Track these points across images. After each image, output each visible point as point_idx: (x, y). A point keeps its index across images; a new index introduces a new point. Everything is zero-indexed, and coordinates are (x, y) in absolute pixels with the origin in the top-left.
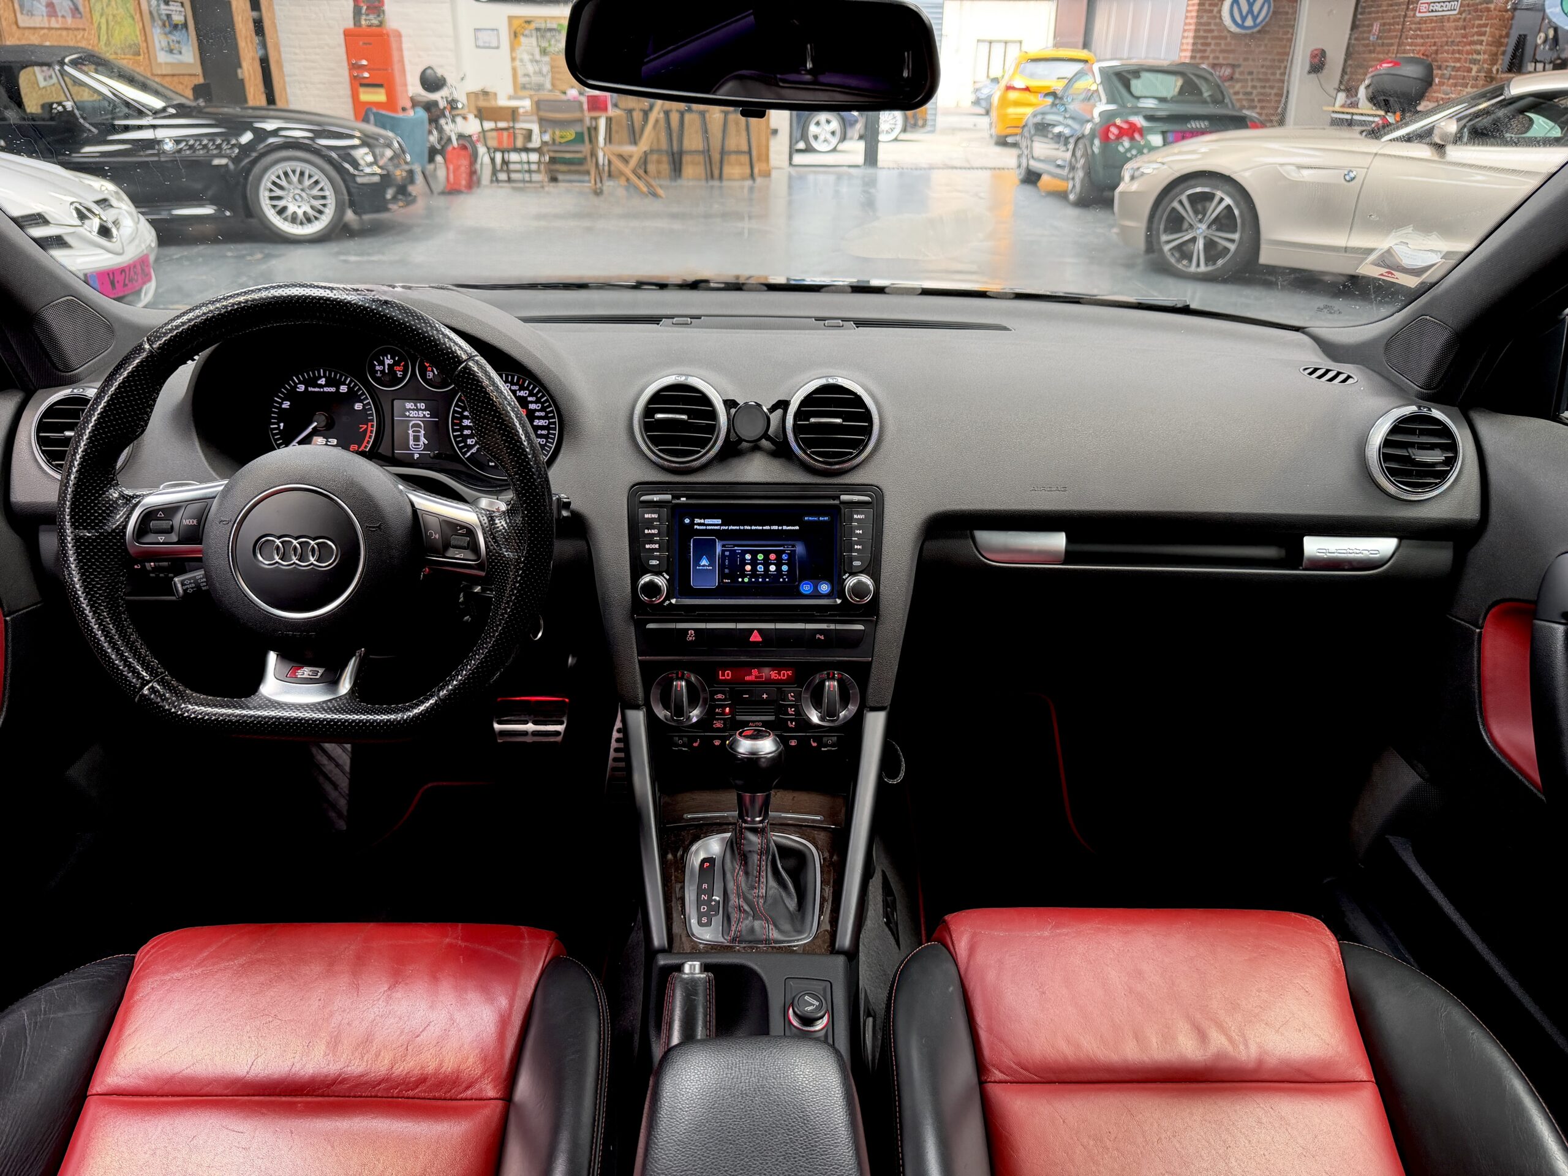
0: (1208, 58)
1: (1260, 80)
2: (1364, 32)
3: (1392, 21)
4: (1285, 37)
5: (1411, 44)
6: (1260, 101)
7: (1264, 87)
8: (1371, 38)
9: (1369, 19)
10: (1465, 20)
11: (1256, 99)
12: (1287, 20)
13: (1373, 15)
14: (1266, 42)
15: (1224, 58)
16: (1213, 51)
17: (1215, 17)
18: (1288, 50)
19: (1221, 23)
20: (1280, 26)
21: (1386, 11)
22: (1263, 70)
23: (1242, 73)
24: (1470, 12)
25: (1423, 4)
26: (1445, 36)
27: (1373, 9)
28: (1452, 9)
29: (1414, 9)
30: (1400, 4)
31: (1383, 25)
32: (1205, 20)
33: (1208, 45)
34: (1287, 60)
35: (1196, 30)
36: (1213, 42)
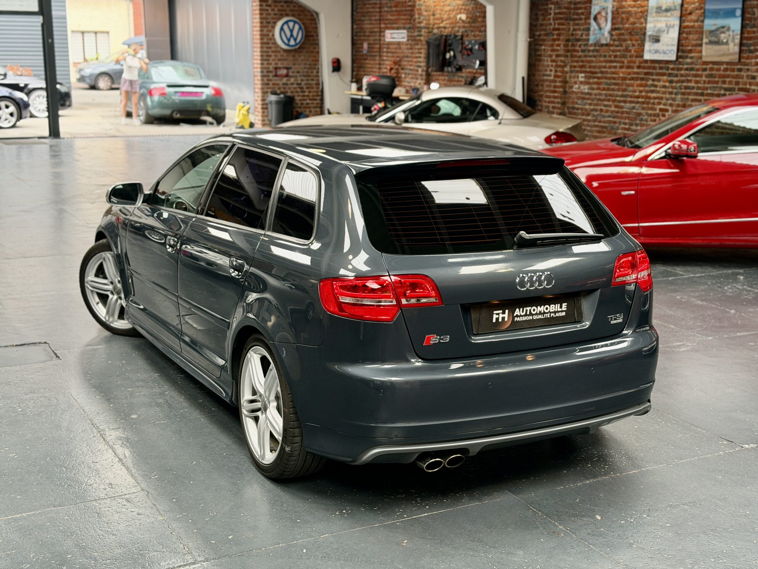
0: (271, 64)
1: (304, 76)
2: (359, 47)
3: (373, 42)
4: (315, 50)
5: (386, 56)
6: (307, 88)
7: (308, 80)
8: (364, 52)
9: (360, 40)
10: (411, 44)
12: (314, 40)
13: (362, 38)
14: (305, 54)
15: (282, 64)
16: (273, 60)
17: (271, 39)
18: (318, 58)
19: (275, 43)
20: (311, 44)
21: (369, 36)
22: (306, 70)
24: (412, 40)
25: (388, 33)
26: (402, 52)
27: (362, 34)
28: (403, 38)
29: (384, 36)
30: (376, 32)
31: (369, 44)
32: (265, 41)
33: (270, 56)
34: (318, 64)
35: (262, 48)
36: (273, 54)
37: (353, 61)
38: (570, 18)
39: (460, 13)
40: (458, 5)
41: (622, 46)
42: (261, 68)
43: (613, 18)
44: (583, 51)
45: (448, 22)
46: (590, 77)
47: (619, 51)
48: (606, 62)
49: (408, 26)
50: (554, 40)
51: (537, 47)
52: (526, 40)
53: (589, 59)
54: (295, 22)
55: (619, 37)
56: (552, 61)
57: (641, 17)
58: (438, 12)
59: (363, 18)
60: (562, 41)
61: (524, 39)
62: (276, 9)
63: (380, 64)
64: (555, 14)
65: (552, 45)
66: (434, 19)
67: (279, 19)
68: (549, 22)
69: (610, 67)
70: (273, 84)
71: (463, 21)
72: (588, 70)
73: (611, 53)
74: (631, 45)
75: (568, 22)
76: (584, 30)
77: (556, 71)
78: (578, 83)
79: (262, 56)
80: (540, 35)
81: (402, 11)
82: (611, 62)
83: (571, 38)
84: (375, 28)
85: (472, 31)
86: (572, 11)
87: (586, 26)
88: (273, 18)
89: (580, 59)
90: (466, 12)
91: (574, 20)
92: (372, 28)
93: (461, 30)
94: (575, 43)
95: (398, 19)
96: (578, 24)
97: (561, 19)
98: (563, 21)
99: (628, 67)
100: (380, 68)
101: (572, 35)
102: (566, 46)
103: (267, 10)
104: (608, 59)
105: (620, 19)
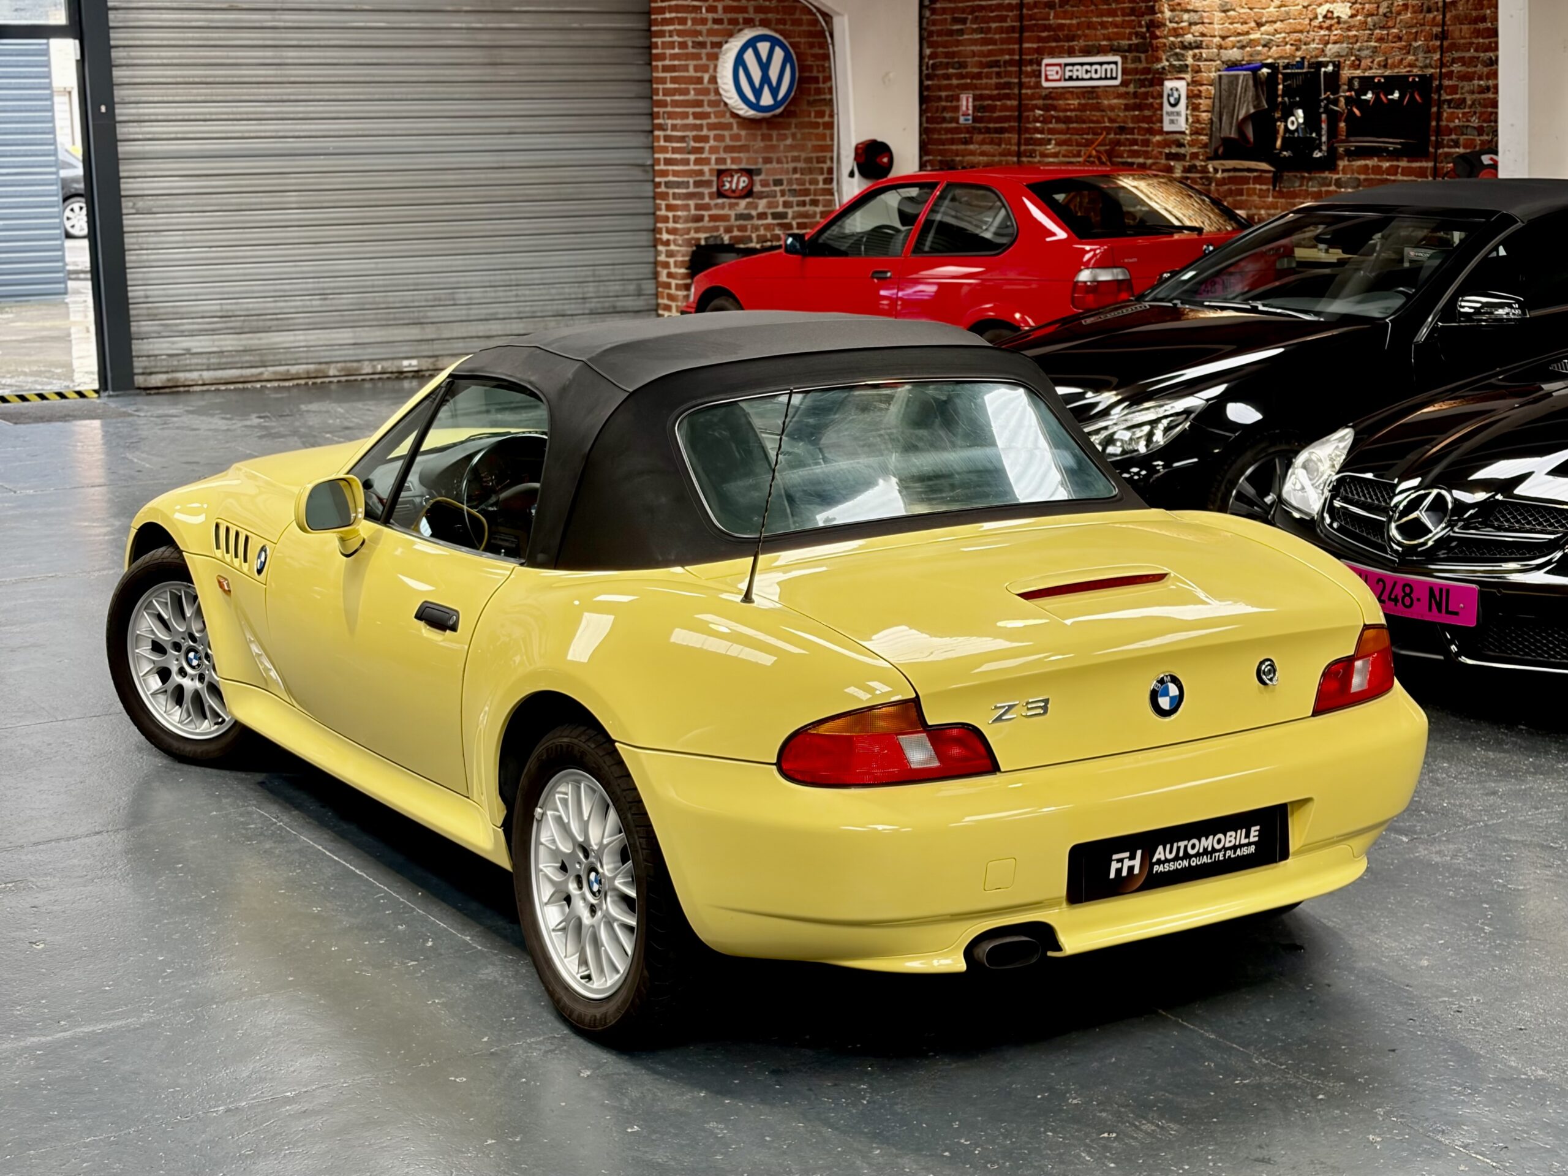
0: (707, 161)
1: (794, 192)
2: (945, 109)
3: (995, 92)
4: (820, 120)
5: (1044, 131)
7: (804, 204)
8: (962, 120)
9: (948, 87)
10: (1135, 95)
11: (794, 224)
12: (819, 91)
13: (955, 82)
14: (794, 130)
15: (733, 161)
16: (713, 150)
17: (706, 92)
18: (829, 142)
19: (719, 102)
20: (810, 103)
21: (979, 76)
22: (797, 176)
23: (764, 184)
24: (1141, 83)
26: (1106, 119)
27: (951, 71)
29: (1036, 74)
30: (1004, 64)
31: (979, 98)
32: (692, 96)
33: (705, 139)
34: (832, 159)
35: (681, 115)
36: (712, 134)
37: (926, 147)
42: (681, 174)
45: (1278, 25)
49: (1125, 43)
54: (774, 42)
59: (956, 27)
62: (720, 6)
66: (1228, 20)
67: (730, 35)
70: (713, 218)
71: (1339, 23)
79: (681, 139)
84: (1002, 52)
85: (1375, 51)
88: (710, 33)
92: (990, 53)
93: (1332, 49)
95: (1090, 25)
103: (697, 10)
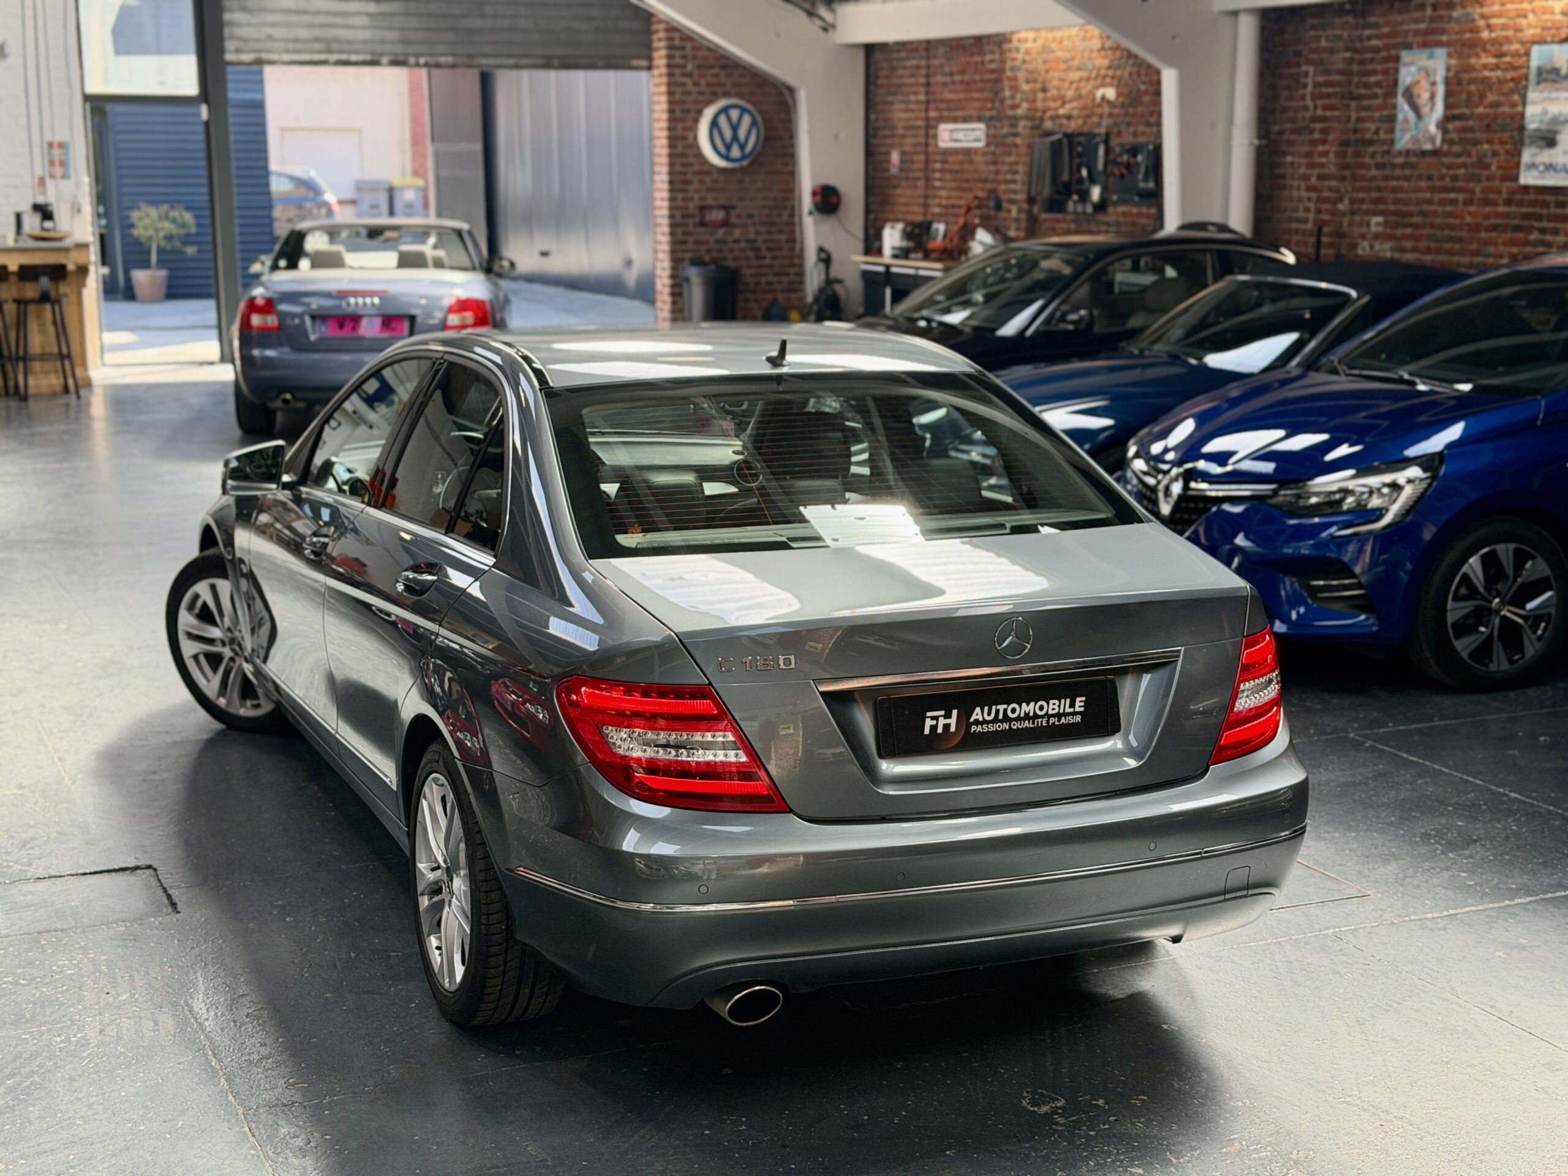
0: (691, 199)
1: (763, 224)
2: (882, 160)
3: (912, 149)
4: (785, 168)
5: (941, 180)
6: (769, 249)
7: (770, 232)
8: (892, 170)
9: (884, 145)
10: (994, 154)
11: (764, 247)
12: (784, 147)
13: (890, 140)
14: (763, 176)
15: (714, 199)
16: (697, 191)
17: (691, 147)
18: (791, 186)
20: (776, 155)
21: (903, 136)
22: (766, 211)
23: (739, 216)
24: (997, 145)
25: (944, 130)
26: (976, 171)
27: (887, 132)
28: (978, 140)
29: (935, 136)
30: (917, 128)
31: (903, 153)
32: (679, 150)
33: (690, 182)
34: (793, 199)
35: (671, 164)
36: (696, 179)
37: (869, 190)
38: (1351, 93)
39: (1103, 85)
40: (1099, 69)
41: (1469, 155)
42: (671, 208)
43: (1448, 94)
44: (1380, 166)
45: (1075, 104)
46: (1397, 225)
47: (1464, 166)
48: (1433, 190)
49: (988, 114)
50: (1315, 143)
51: (1275, 159)
52: (1251, 144)
53: (1394, 183)
54: (743, 110)
55: (1464, 135)
56: (1310, 189)
57: (1512, 92)
58: (1055, 83)
59: (890, 98)
60: (1332, 144)
61: (1247, 141)
62: (703, 82)
63: (926, 197)
64: (1317, 85)
65: (1309, 155)
66: (1045, 100)
67: (709, 103)
68: (1301, 103)
69: (1442, 202)
70: (696, 242)
71: (1109, 103)
72: (1392, 207)
73: (1444, 171)
74: (1489, 154)
75: (1346, 102)
76: (1381, 120)
77: (1319, 211)
78: (1369, 236)
79: (671, 182)
80: (1281, 132)
81: (975, 81)
82: (1445, 190)
83: (1352, 137)
84: (917, 119)
85: (1129, 124)
86: (1356, 79)
87: (1385, 113)
88: (695, 102)
89: (1374, 184)
90: (1115, 82)
91: (1360, 97)
92: (908, 120)
93: (1106, 122)
94: (1361, 149)
95: (966, 100)
96: (1369, 108)
97: (1329, 96)
98: (1333, 101)
99: (1486, 202)
100: (926, 206)
101: (1356, 131)
102: (1341, 155)
103: (684, 85)
104: (1438, 183)
105: (1464, 96)
